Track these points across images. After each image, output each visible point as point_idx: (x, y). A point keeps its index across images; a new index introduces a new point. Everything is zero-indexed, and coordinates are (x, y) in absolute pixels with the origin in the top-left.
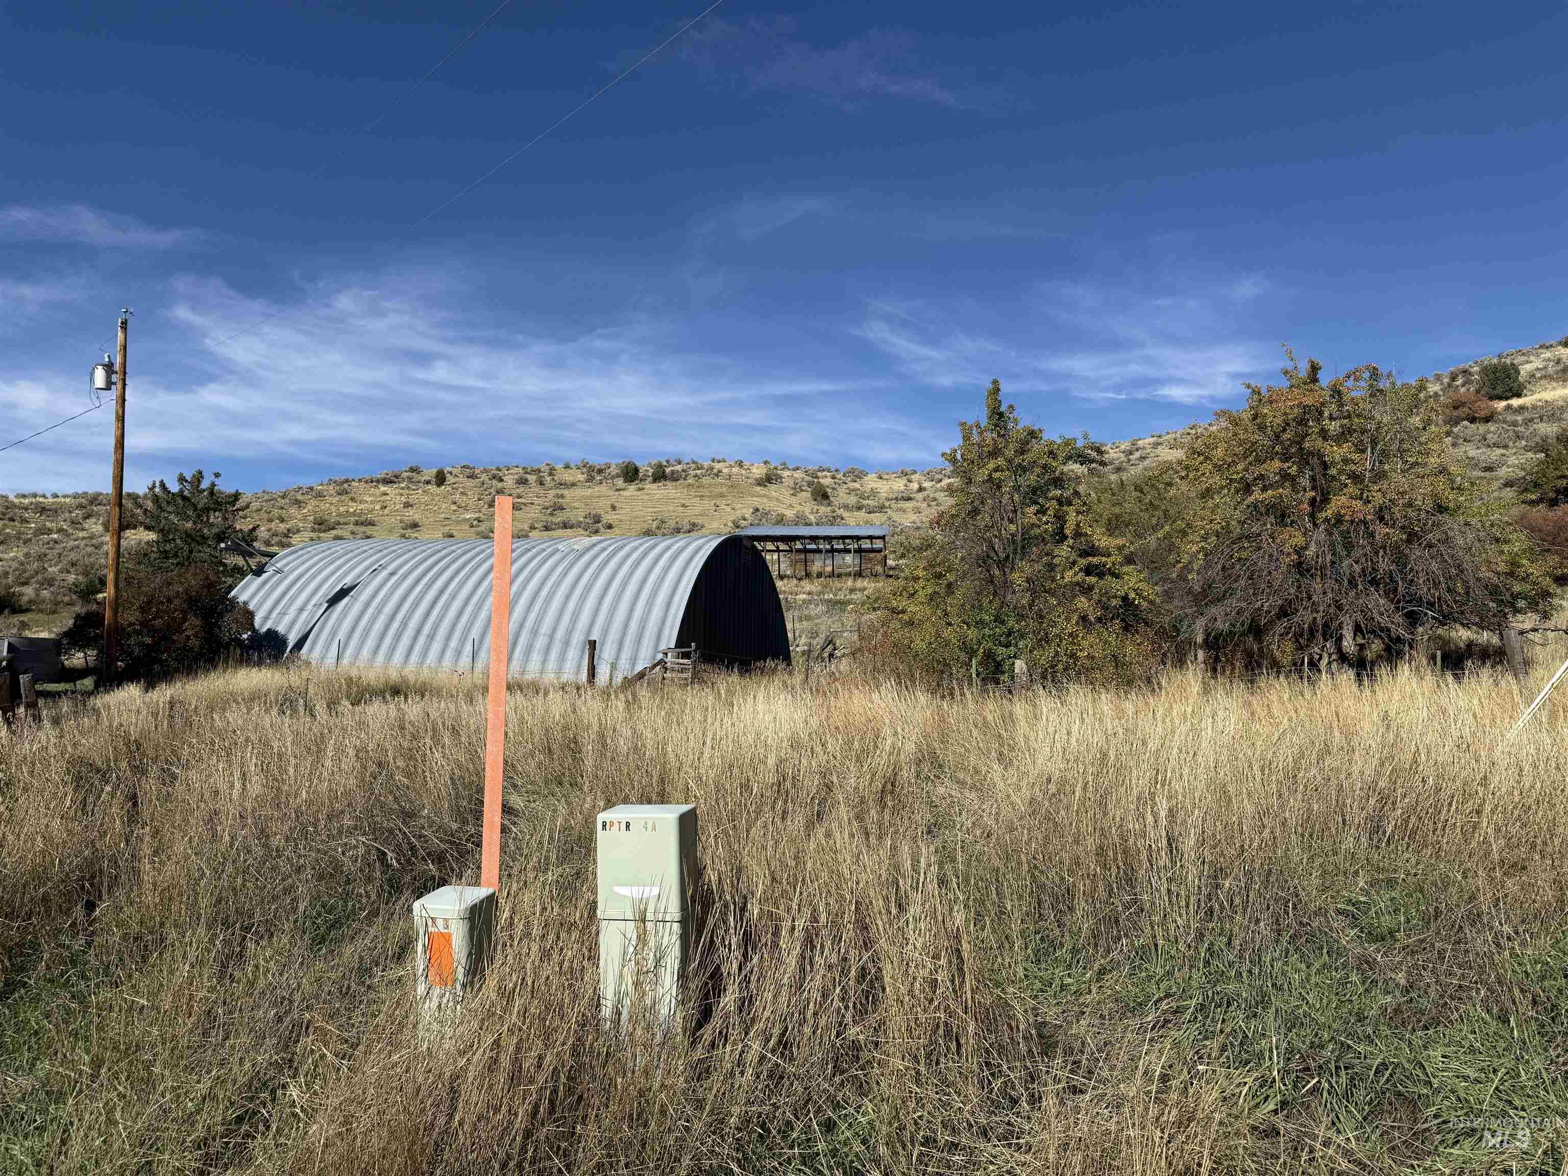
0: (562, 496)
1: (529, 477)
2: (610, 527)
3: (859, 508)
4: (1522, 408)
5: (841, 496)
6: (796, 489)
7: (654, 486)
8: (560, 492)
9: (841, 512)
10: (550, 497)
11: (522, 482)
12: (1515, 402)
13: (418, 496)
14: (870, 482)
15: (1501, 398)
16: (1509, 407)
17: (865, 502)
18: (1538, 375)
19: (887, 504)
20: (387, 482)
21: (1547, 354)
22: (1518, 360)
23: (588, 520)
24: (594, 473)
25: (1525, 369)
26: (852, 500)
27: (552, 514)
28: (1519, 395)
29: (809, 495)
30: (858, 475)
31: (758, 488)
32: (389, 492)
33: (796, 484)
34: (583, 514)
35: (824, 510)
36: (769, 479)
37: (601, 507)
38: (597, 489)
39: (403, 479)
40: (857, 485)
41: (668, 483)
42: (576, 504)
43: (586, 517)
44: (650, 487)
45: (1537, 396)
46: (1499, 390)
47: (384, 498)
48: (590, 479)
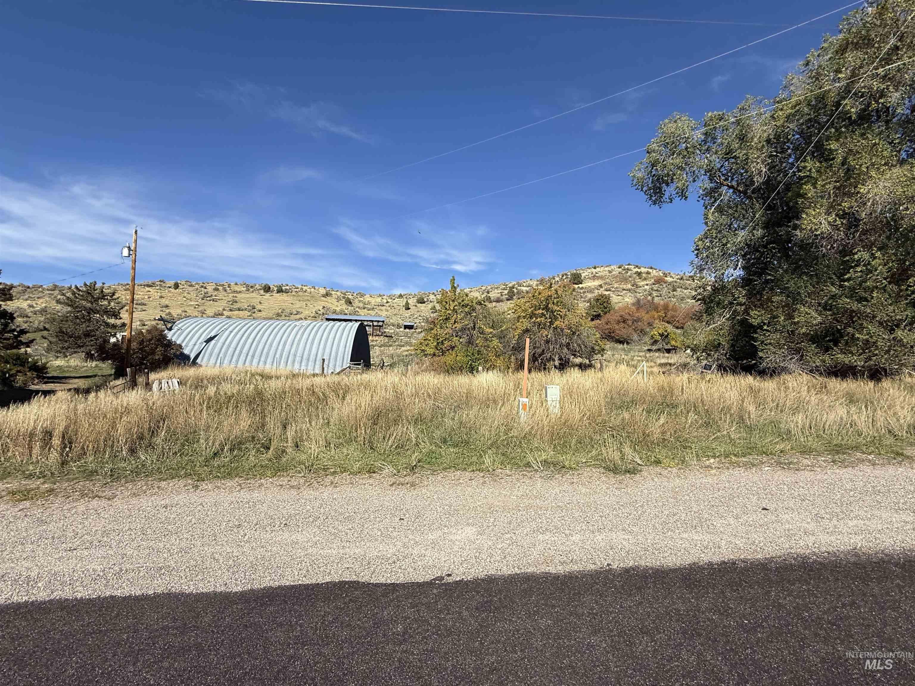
0: (236, 297)
1: (219, 287)
2: (260, 311)
3: (364, 308)
4: (582, 288)
5: (356, 303)
6: (338, 299)
7: (279, 294)
8: (235, 295)
9: (357, 309)
10: (230, 297)
11: (216, 289)
12: (580, 286)
13: (165, 293)
14: (367, 298)
15: (576, 284)
16: (579, 287)
17: (366, 306)
18: (587, 277)
19: (375, 307)
20: (149, 286)
21: (589, 271)
22: (581, 272)
23: (249, 308)
24: (249, 288)
25: (583, 275)
26: (361, 305)
27: (232, 304)
28: (581, 283)
29: (343, 302)
30: (362, 296)
31: (323, 298)
32: (151, 290)
33: (338, 297)
34: (247, 305)
35: (350, 308)
36: (327, 295)
37: (255, 302)
38: (251, 294)
39: (157, 285)
40: (362, 299)
41: (284, 293)
42: (243, 301)
43: (248, 306)
44: (274, 294)
45: (586, 284)
46: (576, 282)
47: (149, 293)
48: (248, 290)
